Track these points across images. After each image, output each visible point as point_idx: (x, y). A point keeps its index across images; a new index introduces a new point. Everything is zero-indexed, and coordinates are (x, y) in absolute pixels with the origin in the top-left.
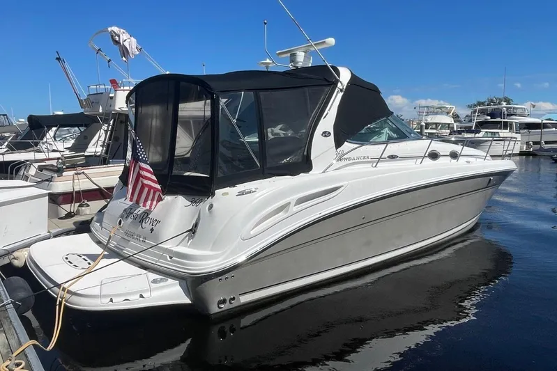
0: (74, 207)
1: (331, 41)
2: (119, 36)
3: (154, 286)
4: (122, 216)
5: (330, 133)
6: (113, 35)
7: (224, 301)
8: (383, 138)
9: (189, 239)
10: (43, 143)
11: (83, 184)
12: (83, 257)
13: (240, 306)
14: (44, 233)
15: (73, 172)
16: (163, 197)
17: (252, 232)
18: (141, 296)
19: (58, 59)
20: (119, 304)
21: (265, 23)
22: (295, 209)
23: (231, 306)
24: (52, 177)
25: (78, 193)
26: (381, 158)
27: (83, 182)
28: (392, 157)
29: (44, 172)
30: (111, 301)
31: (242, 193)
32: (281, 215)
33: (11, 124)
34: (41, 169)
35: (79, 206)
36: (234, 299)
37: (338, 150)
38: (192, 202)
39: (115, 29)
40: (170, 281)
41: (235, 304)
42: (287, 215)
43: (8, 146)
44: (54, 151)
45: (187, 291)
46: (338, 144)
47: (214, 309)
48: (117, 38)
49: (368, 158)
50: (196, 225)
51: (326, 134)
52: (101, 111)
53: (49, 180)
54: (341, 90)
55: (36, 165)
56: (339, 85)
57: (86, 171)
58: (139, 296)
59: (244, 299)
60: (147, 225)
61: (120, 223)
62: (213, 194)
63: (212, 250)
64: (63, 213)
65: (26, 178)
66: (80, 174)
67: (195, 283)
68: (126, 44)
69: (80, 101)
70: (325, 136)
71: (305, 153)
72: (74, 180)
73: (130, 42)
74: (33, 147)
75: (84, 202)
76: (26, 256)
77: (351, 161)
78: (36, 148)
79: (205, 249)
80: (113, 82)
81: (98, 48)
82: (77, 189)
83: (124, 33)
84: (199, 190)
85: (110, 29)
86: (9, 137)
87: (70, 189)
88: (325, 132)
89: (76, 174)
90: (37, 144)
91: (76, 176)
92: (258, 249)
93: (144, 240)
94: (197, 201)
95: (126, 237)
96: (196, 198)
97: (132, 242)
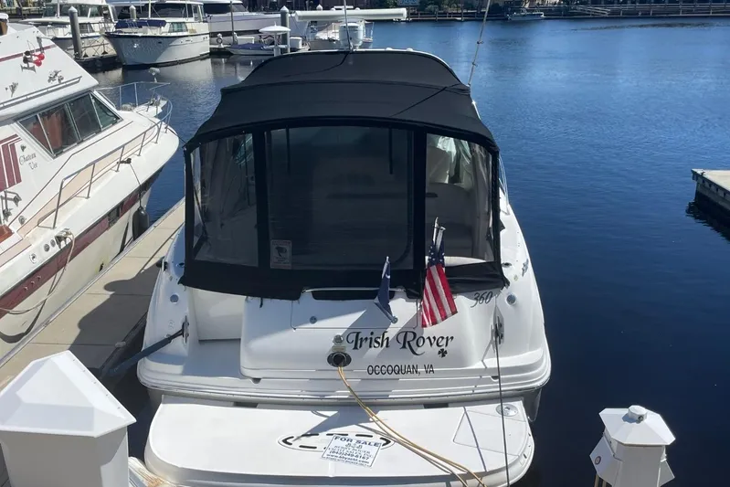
4: (339, 349)
9: (494, 348)
50: (500, 326)
60: (427, 350)
61: (338, 361)
62: (507, 281)
93: (429, 369)
94: (485, 296)
95: (374, 375)
96: (481, 292)
97: (403, 379)
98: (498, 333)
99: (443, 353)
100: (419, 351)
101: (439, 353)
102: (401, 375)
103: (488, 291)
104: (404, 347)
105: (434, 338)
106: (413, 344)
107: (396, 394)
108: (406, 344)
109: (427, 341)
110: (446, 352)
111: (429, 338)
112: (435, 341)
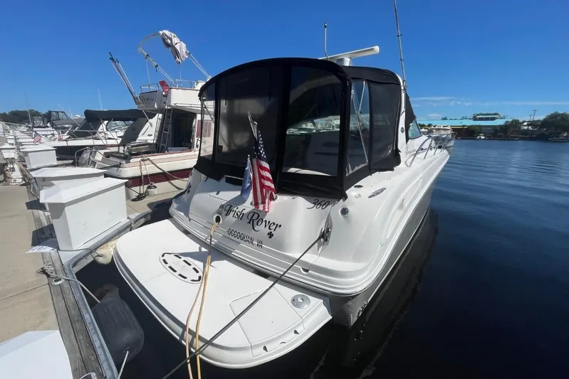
0: (143, 189)
1: (377, 48)
2: (171, 40)
4: (219, 212)
5: (404, 130)
6: (164, 39)
10: (100, 133)
11: (149, 169)
12: (183, 258)
14: (124, 221)
15: (140, 159)
18: (296, 332)
19: (112, 59)
20: (274, 352)
21: (325, 27)
24: (121, 164)
25: (146, 176)
27: (149, 167)
29: (111, 158)
30: (265, 349)
31: (373, 195)
33: (68, 118)
34: (107, 155)
35: (148, 188)
37: (407, 145)
38: (315, 204)
39: (167, 32)
43: (68, 134)
44: (109, 139)
45: (330, 307)
48: (169, 41)
50: (327, 231)
52: (156, 106)
53: (118, 166)
55: (103, 152)
56: (401, 86)
57: (151, 158)
58: (293, 333)
60: (262, 229)
61: (218, 220)
62: (345, 196)
64: (134, 195)
65: (94, 164)
66: (146, 160)
68: (177, 47)
69: (135, 99)
71: (395, 148)
72: (141, 166)
73: (181, 47)
74: (90, 135)
75: (151, 184)
76: (112, 253)
78: (94, 136)
79: (344, 260)
80: (163, 84)
81: (146, 54)
82: (144, 173)
83: (175, 37)
84: (324, 191)
85: (161, 32)
86: (69, 127)
87: (138, 174)
88: (402, 128)
89: (143, 160)
90: (95, 133)
91: (142, 162)
93: (260, 245)
94: (323, 203)
95: (230, 236)
96: (321, 200)
97: (244, 245)
98: (324, 236)
99: (271, 235)
100: (256, 228)
101: (269, 234)
102: (243, 241)
103: (327, 200)
104: (249, 223)
105: (269, 222)
106: (255, 222)
107: (237, 253)
108: (251, 221)
109: (264, 223)
110: (272, 235)
111: (266, 221)
112: (269, 224)
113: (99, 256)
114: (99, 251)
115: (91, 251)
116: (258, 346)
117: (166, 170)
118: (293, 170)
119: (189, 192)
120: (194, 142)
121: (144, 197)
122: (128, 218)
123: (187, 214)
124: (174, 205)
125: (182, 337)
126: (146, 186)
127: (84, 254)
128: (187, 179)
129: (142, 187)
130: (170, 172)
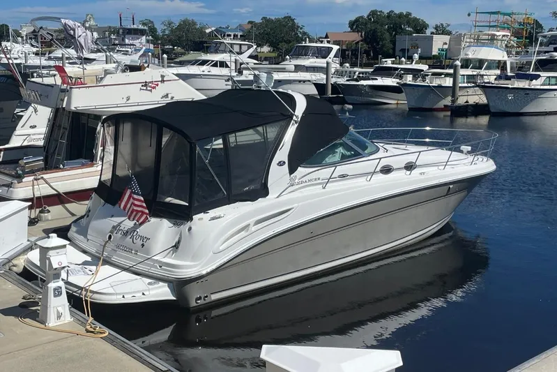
2: (74, 30)
3: (151, 287)
4: (112, 232)
5: (284, 163)
6: (67, 29)
7: (200, 298)
8: (337, 157)
9: (173, 253)
11: (43, 190)
13: (211, 302)
15: (32, 178)
16: (149, 218)
17: (221, 248)
18: (143, 294)
20: (129, 299)
22: (253, 229)
23: (205, 302)
24: (12, 183)
25: (39, 198)
26: (330, 178)
27: (43, 188)
28: (343, 176)
30: (123, 297)
31: (213, 219)
32: (243, 234)
35: (40, 212)
36: (207, 297)
37: (292, 176)
38: (174, 224)
39: (70, 22)
40: (161, 284)
41: (208, 300)
42: (247, 234)
45: (173, 291)
46: (292, 170)
47: (193, 304)
48: (72, 32)
49: (319, 179)
50: (179, 242)
51: (281, 164)
53: (9, 186)
54: (296, 122)
56: (294, 118)
57: (45, 176)
58: (141, 294)
59: (214, 297)
60: (138, 242)
61: (110, 237)
62: (192, 219)
63: (191, 261)
66: (39, 179)
67: (180, 285)
68: (81, 39)
70: (281, 165)
71: (263, 182)
72: (33, 186)
73: (85, 37)
75: (45, 208)
77: (303, 185)
79: (185, 260)
82: (37, 194)
83: (79, 27)
84: (181, 216)
85: (63, 22)
87: (30, 196)
88: (280, 162)
89: (36, 179)
91: (35, 181)
92: (225, 260)
93: (136, 253)
94: (179, 224)
96: (178, 221)
97: (126, 254)
98: (176, 246)
99: (143, 245)
100: (135, 241)
102: (126, 252)
103: (182, 221)
104: (131, 238)
106: (135, 237)
108: (132, 236)
109: (140, 237)
112: (142, 238)
113: (14, 266)
114: (15, 262)
115: (9, 260)
116: (120, 294)
117: (61, 191)
118: (168, 199)
119: (88, 216)
120: (97, 153)
121: (37, 222)
122: (28, 241)
123: (85, 236)
124: (73, 229)
125: (81, 294)
126: (38, 210)
127: (5, 262)
128: (87, 202)
129: (33, 211)
130: (65, 193)
